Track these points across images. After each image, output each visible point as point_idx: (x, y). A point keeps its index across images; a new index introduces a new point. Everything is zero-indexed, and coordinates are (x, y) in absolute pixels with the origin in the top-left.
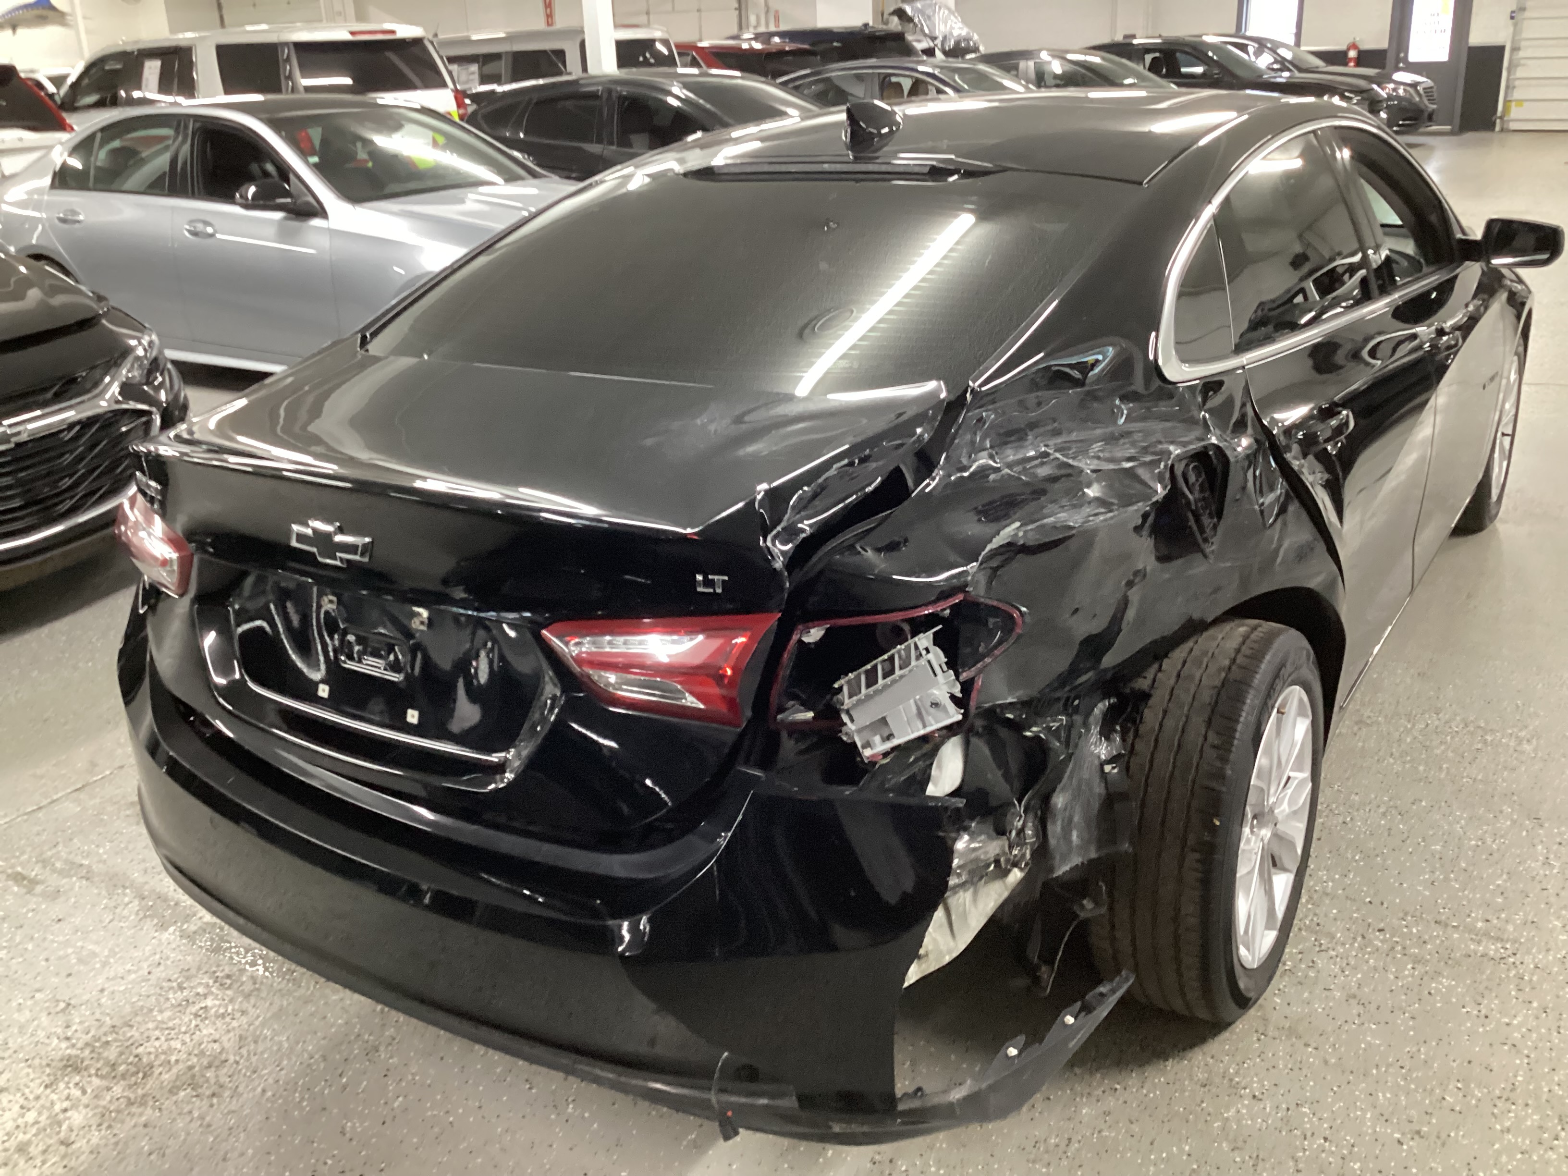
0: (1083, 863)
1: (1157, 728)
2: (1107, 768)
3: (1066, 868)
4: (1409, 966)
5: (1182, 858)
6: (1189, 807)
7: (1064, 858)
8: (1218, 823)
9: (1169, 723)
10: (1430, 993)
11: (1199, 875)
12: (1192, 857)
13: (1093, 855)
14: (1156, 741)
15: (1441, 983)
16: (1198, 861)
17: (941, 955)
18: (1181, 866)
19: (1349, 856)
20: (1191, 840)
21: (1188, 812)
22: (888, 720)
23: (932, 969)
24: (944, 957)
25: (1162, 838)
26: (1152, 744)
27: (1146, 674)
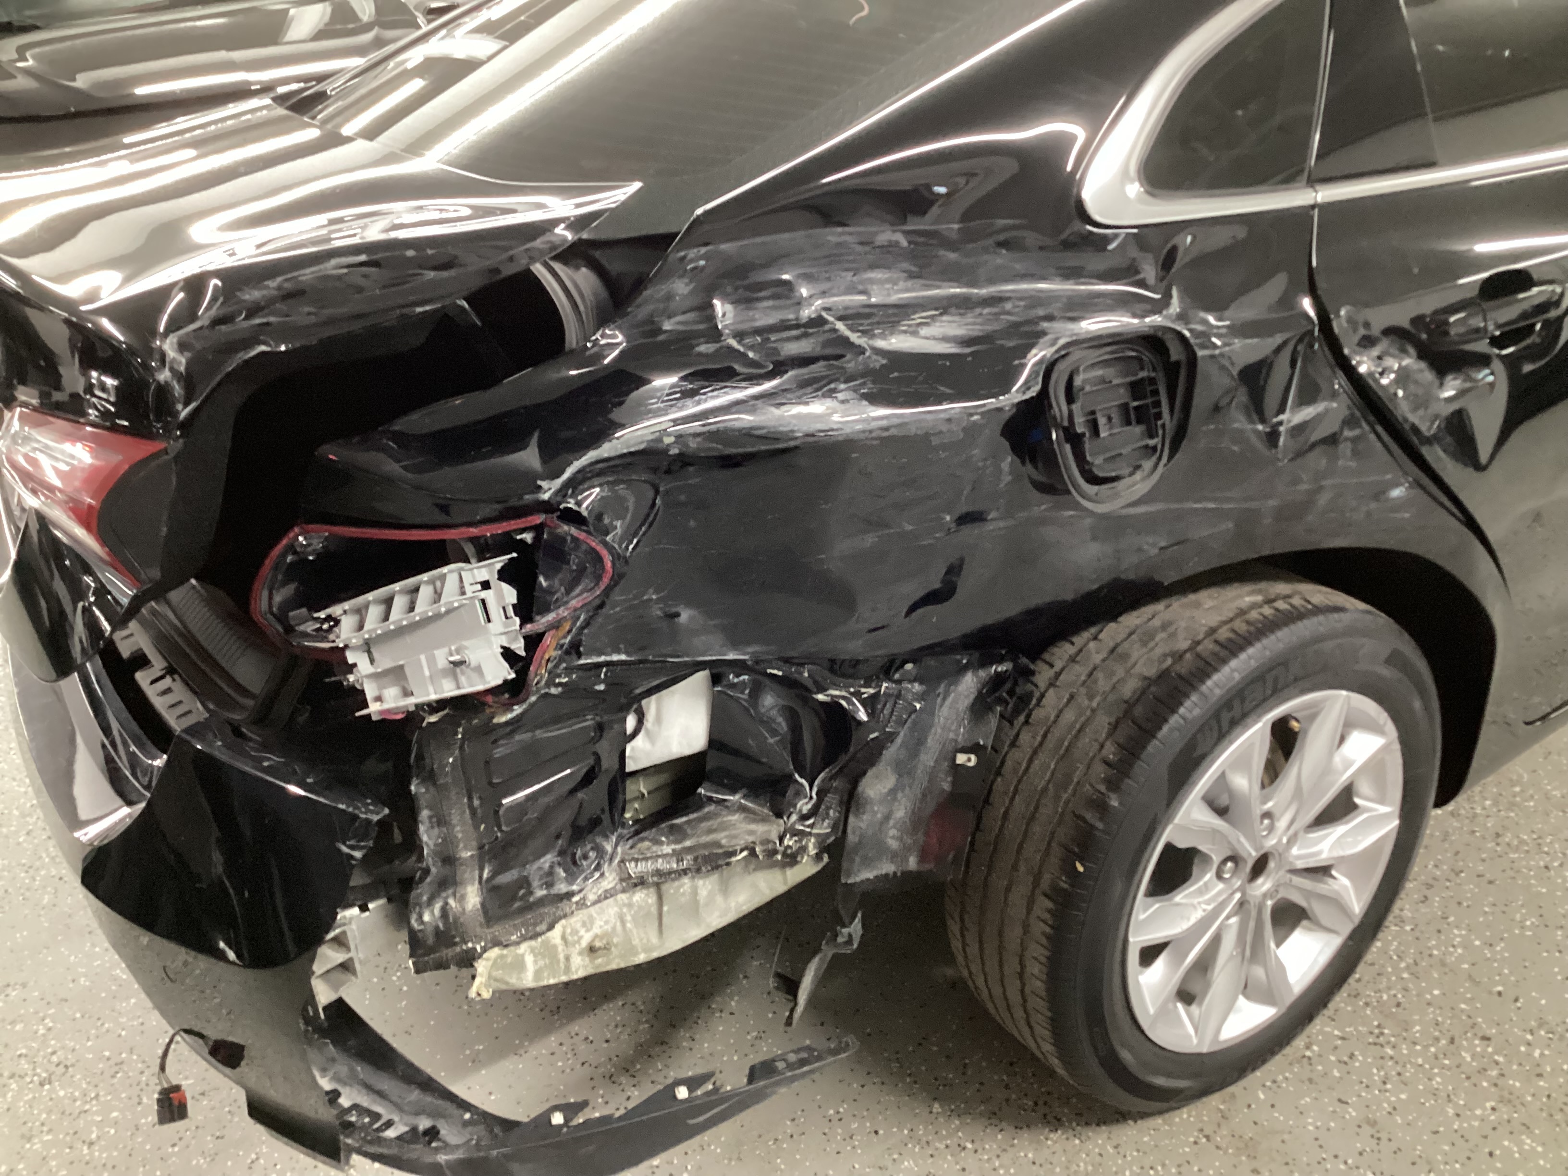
0: (895, 873)
1: (1052, 718)
2: (961, 759)
3: (868, 874)
4: (1488, 1105)
5: (1031, 902)
6: (1053, 833)
7: (868, 862)
8: (1081, 869)
9: (1069, 716)
10: (1491, 1154)
11: (1048, 930)
12: (1044, 904)
13: (912, 863)
14: (1045, 736)
15: (1520, 1144)
16: (1049, 911)
17: (634, 951)
18: (1029, 911)
19: (1518, 917)
20: (1046, 879)
21: (1049, 843)
22: (407, 670)
23: (613, 966)
24: (636, 954)
25: (1015, 867)
26: (1039, 739)
27: (1075, 639)
